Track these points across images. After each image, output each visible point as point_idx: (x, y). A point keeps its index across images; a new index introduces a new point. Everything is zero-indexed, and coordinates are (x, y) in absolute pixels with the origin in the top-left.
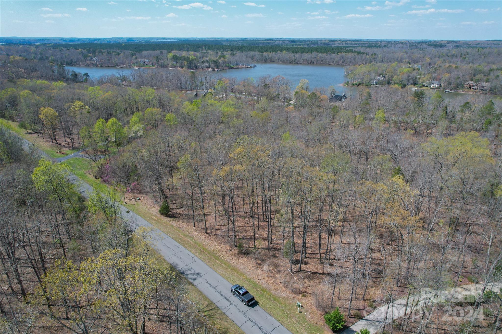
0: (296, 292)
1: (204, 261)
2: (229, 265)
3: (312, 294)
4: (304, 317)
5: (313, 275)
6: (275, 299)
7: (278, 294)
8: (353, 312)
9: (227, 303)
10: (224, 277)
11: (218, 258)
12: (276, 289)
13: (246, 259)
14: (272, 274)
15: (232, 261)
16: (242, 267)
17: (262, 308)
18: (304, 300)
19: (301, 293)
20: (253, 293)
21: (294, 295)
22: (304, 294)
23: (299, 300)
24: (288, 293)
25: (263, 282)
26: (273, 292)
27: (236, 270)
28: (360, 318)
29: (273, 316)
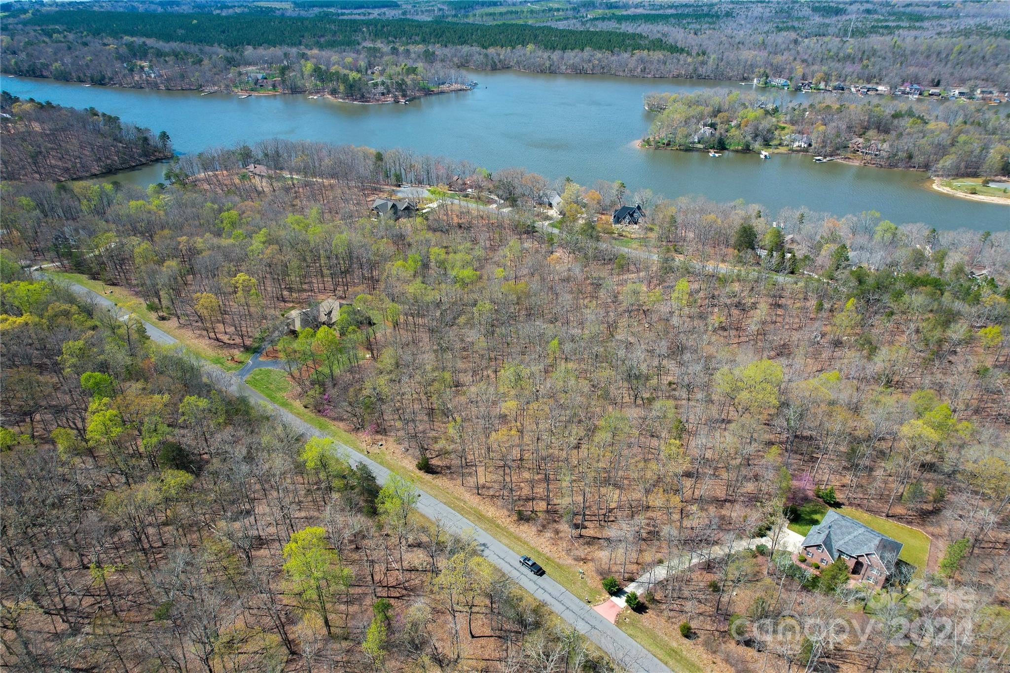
0: (578, 559)
1: (486, 530)
2: (511, 534)
3: (592, 560)
4: (586, 583)
5: (592, 541)
6: (559, 566)
7: (561, 562)
8: (626, 575)
9: (518, 574)
10: (509, 547)
11: (498, 526)
12: (560, 558)
13: (526, 525)
14: (555, 542)
15: (513, 528)
16: (524, 535)
17: (549, 576)
18: (585, 567)
19: (583, 559)
20: (540, 563)
21: (576, 563)
22: (585, 560)
23: (581, 568)
24: (570, 561)
25: (546, 550)
26: (557, 560)
27: (518, 539)
28: (632, 580)
29: (559, 583)
